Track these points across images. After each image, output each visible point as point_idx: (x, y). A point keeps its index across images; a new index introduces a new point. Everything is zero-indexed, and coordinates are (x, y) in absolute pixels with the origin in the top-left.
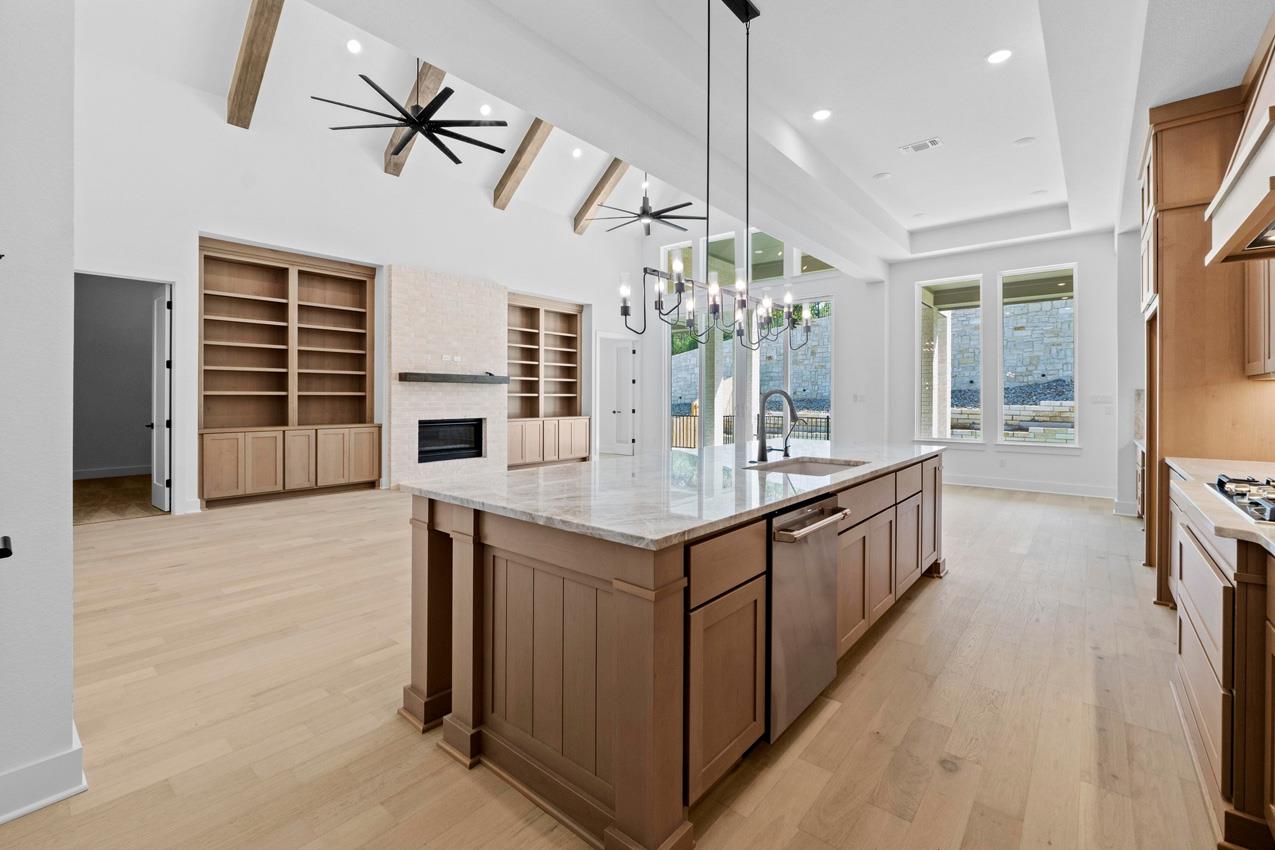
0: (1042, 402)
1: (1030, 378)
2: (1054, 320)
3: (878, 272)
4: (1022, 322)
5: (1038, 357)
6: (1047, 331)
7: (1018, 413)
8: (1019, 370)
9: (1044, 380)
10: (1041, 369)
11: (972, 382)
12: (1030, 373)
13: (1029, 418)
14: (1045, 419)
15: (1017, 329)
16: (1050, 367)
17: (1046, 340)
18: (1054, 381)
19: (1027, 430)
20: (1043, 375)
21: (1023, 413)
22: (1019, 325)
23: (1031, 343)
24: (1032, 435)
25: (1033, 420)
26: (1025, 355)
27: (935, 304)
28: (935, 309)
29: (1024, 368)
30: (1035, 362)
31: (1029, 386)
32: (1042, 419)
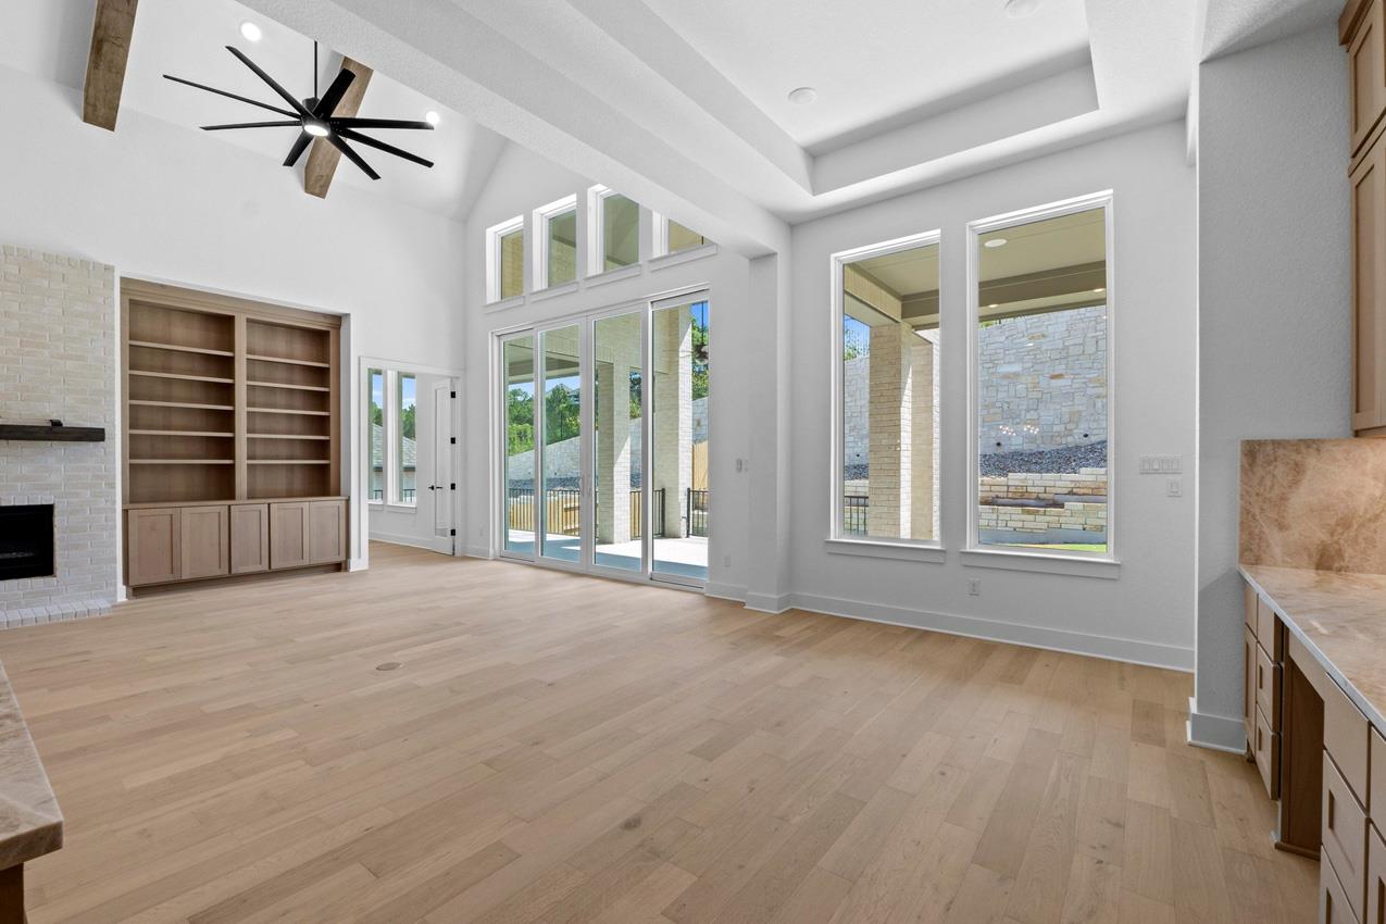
0: (1083, 470)
1: (1070, 439)
2: (1099, 366)
3: (763, 236)
4: (1060, 369)
5: (1079, 412)
6: (1090, 380)
7: (1052, 483)
8: (1056, 428)
9: (1086, 441)
10: (1083, 428)
11: (999, 444)
12: (1070, 433)
13: (1066, 491)
14: (1086, 491)
15: (1054, 377)
16: (1094, 425)
17: (1090, 391)
18: (1098, 443)
19: (1062, 506)
20: (1086, 436)
21: (1058, 483)
22: (1056, 373)
23: (1070, 395)
24: (1068, 513)
25: (1071, 493)
26: (1064, 409)
27: (903, 317)
28: (905, 326)
29: (1063, 426)
30: (1076, 420)
31: (1069, 449)
32: (1082, 491)
